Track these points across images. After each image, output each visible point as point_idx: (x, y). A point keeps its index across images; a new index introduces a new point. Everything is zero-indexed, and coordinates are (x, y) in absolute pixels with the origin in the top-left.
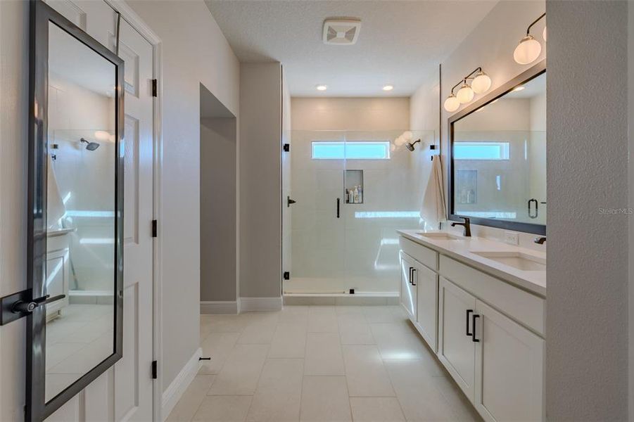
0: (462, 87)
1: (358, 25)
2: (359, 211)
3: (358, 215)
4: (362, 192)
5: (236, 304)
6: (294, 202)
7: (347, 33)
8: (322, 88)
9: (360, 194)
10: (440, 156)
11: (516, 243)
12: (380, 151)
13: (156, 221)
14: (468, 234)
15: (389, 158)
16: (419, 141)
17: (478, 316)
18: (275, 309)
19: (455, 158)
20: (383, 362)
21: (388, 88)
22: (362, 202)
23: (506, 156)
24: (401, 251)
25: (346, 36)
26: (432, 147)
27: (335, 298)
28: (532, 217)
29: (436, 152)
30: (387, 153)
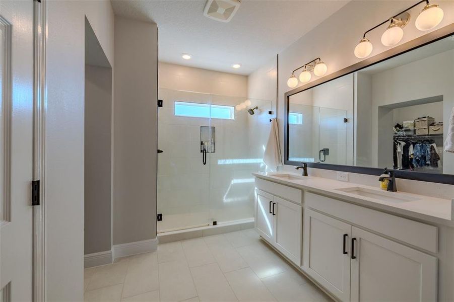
0: (303, 71)
1: (238, 5)
2: (220, 159)
3: (220, 162)
4: (214, 144)
5: (111, 253)
6: (161, 152)
7: (226, 10)
8: (187, 57)
9: (213, 145)
10: (277, 119)
11: (347, 180)
12: (225, 113)
13: (38, 182)
14: (305, 174)
15: (233, 118)
16: (257, 108)
17: (355, 239)
18: (151, 251)
19: (290, 123)
20: (262, 281)
21: (236, 66)
22: (214, 152)
23: (300, 122)
24: (256, 188)
25: (224, 13)
26: (270, 113)
27: (203, 230)
28: (322, 161)
29: (274, 116)
30: (231, 115)
